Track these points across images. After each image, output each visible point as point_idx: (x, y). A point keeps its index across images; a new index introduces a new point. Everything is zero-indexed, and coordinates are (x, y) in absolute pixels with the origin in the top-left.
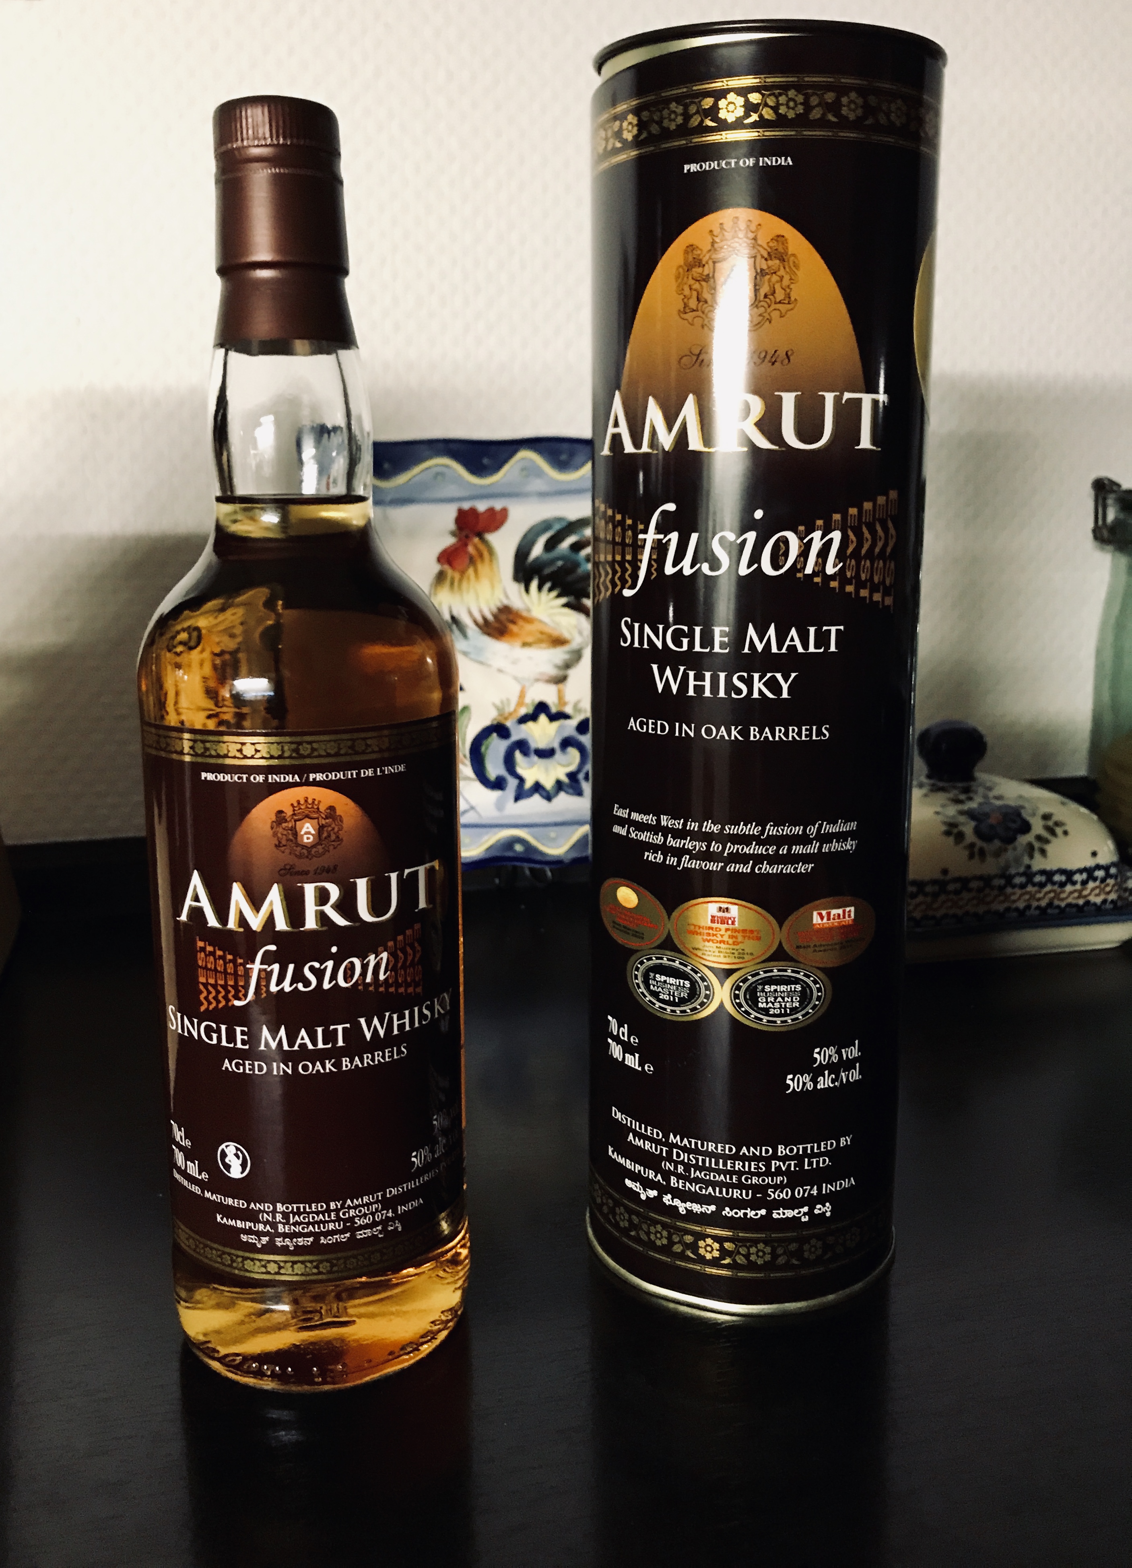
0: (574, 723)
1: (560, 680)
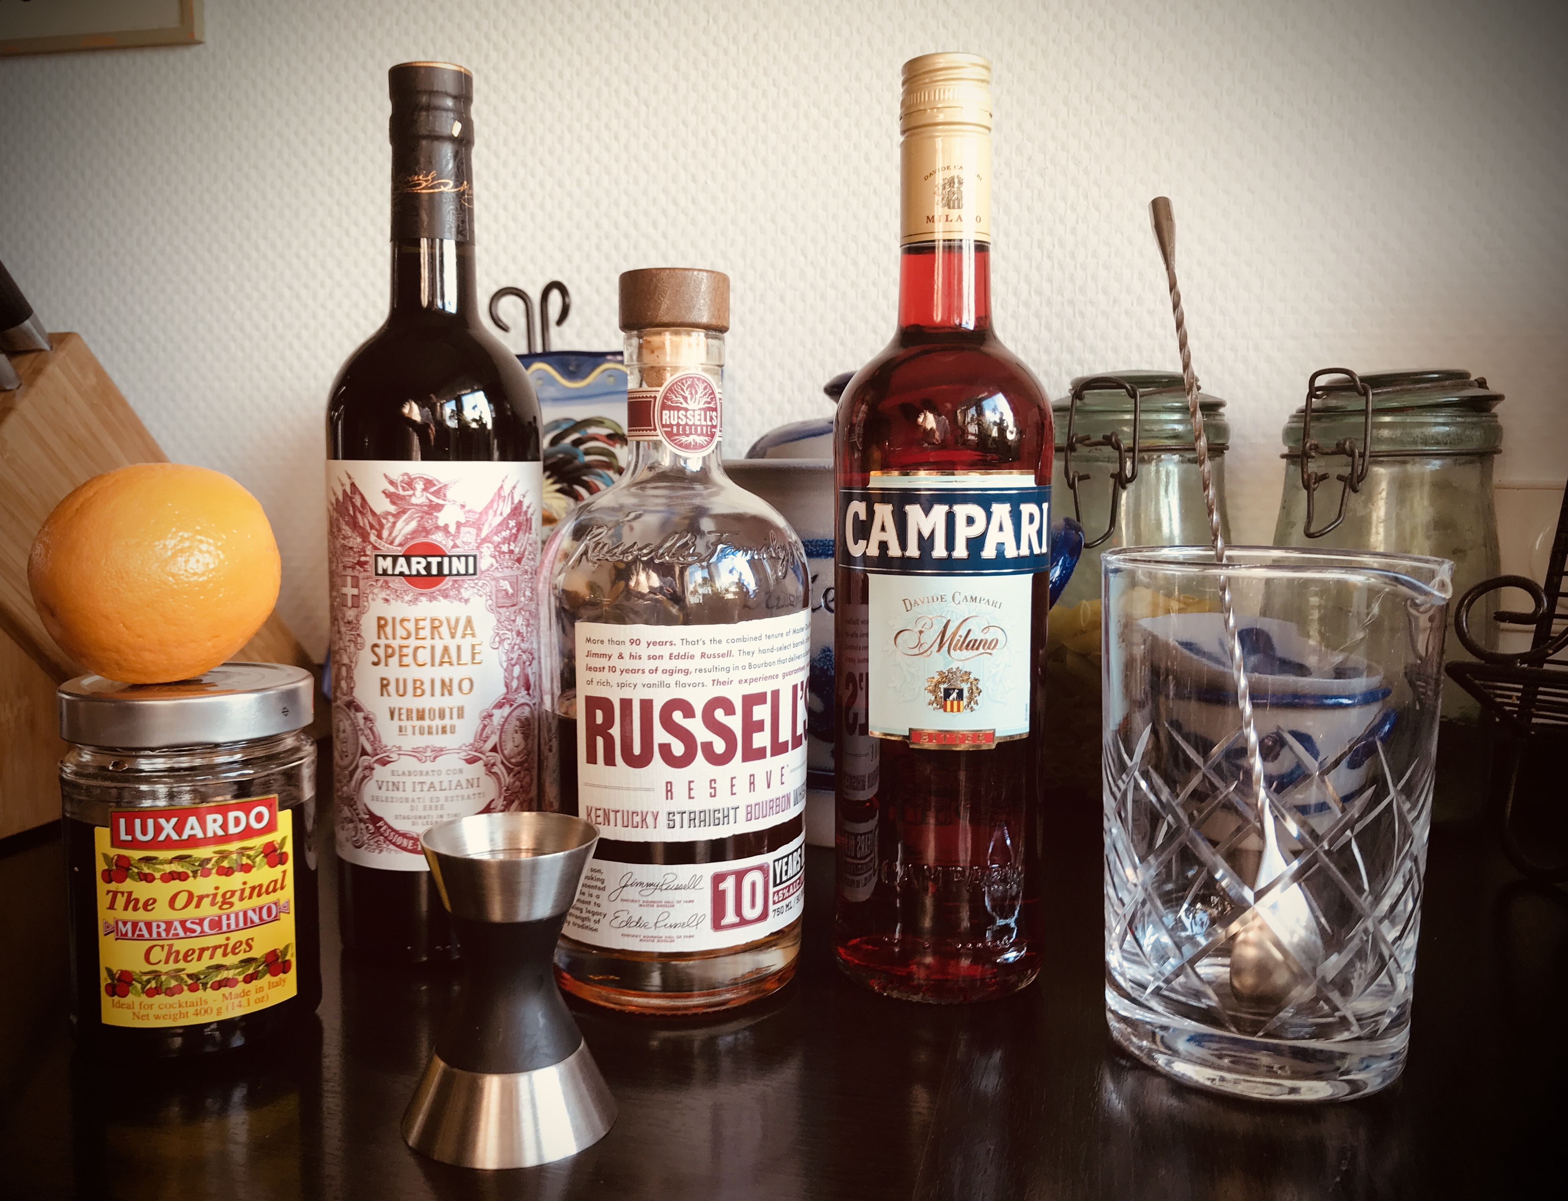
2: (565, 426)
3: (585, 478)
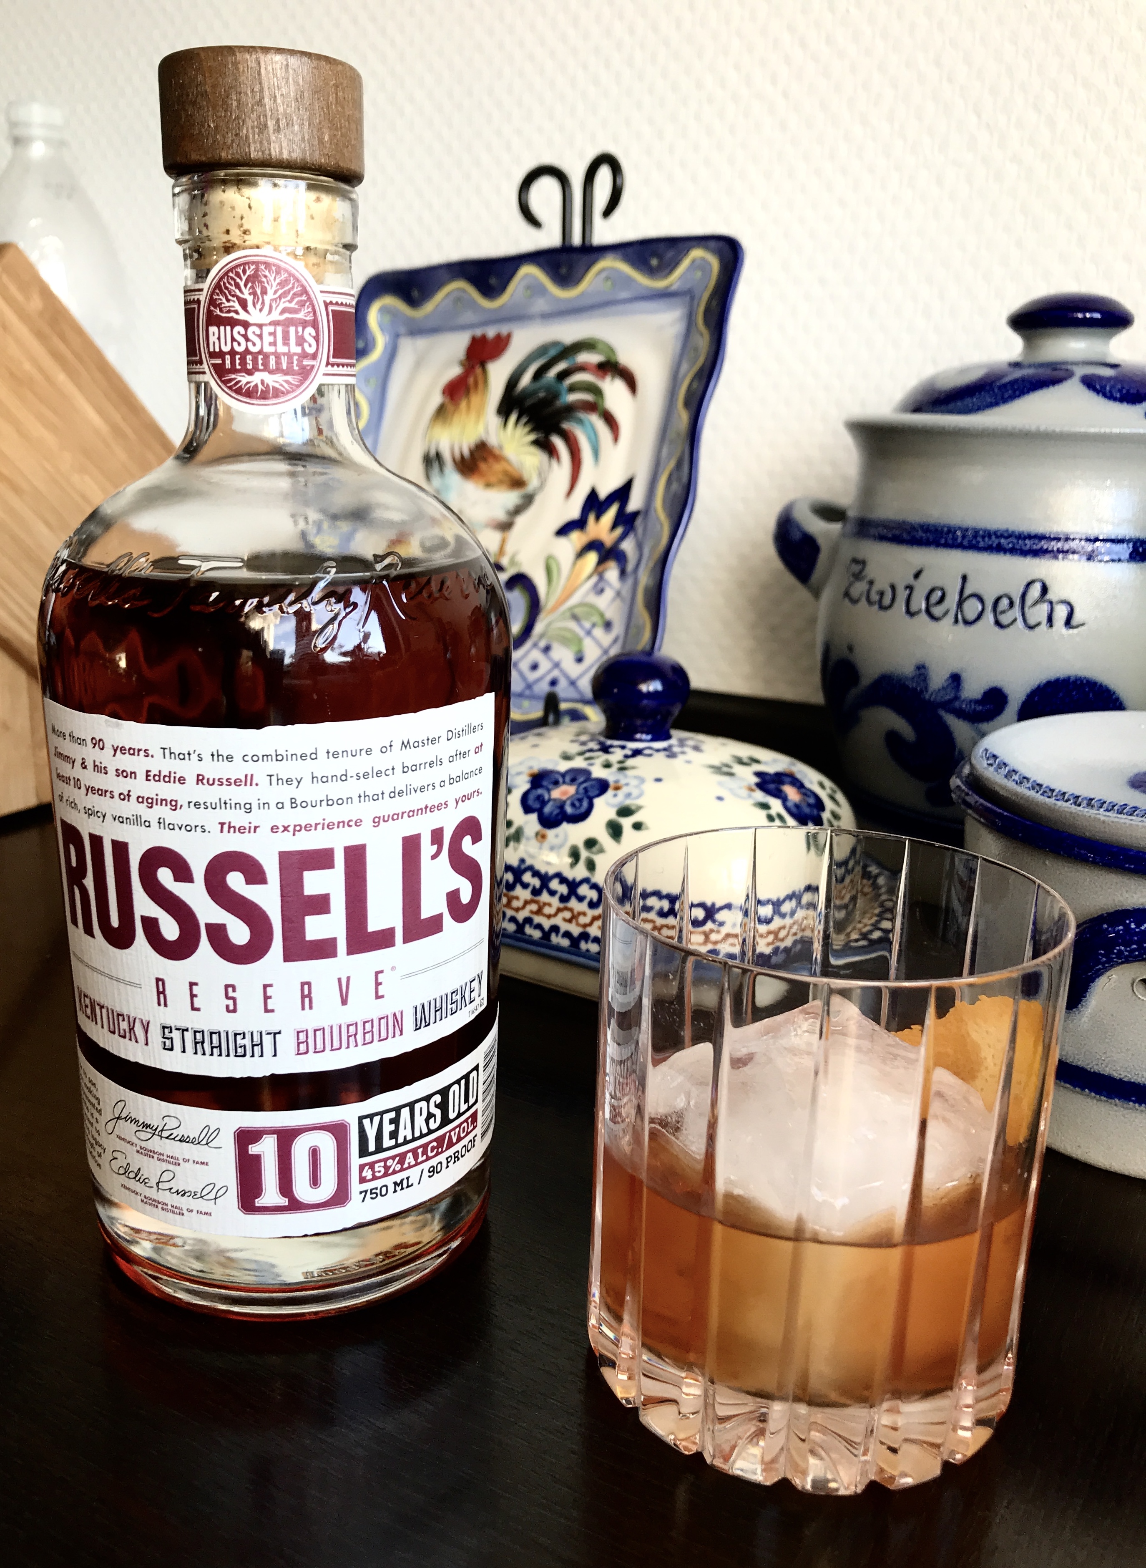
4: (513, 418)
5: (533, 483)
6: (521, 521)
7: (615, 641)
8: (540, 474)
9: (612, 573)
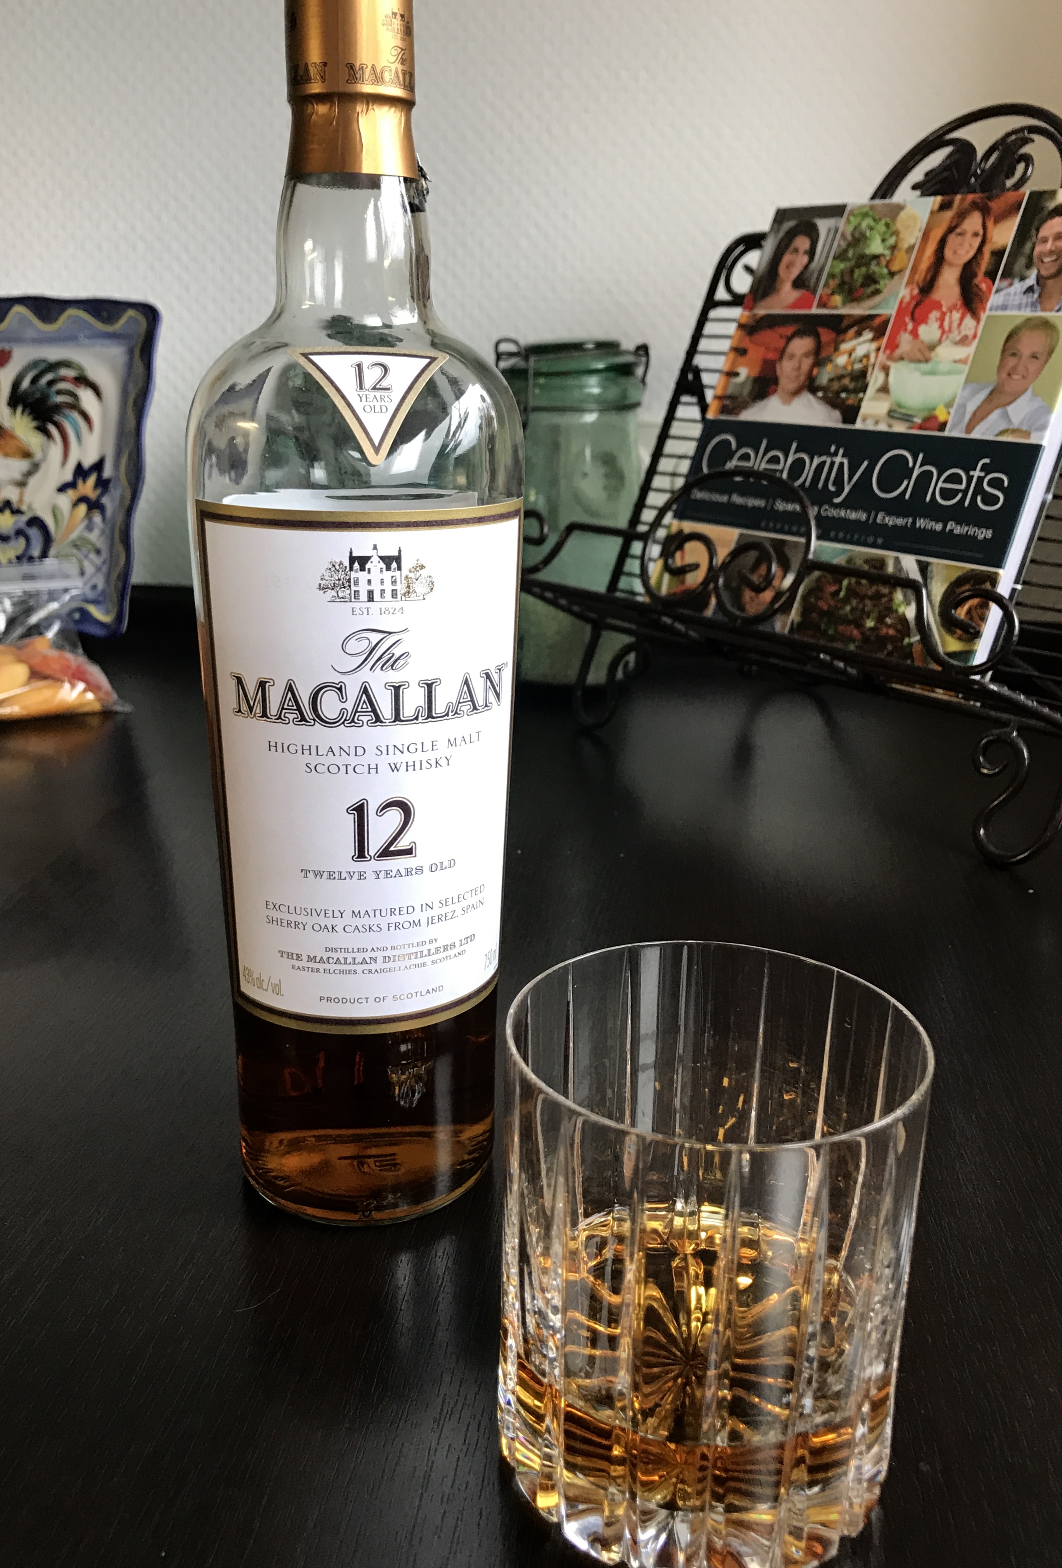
0: (24, 518)
1: (22, 484)
2: (42, 366)
3: (57, 418)
4: (19, 409)
5: (38, 456)
6: (32, 481)
7: (104, 563)
8: (43, 451)
9: (97, 518)
